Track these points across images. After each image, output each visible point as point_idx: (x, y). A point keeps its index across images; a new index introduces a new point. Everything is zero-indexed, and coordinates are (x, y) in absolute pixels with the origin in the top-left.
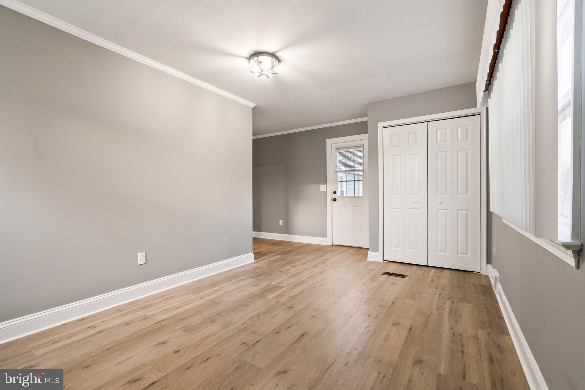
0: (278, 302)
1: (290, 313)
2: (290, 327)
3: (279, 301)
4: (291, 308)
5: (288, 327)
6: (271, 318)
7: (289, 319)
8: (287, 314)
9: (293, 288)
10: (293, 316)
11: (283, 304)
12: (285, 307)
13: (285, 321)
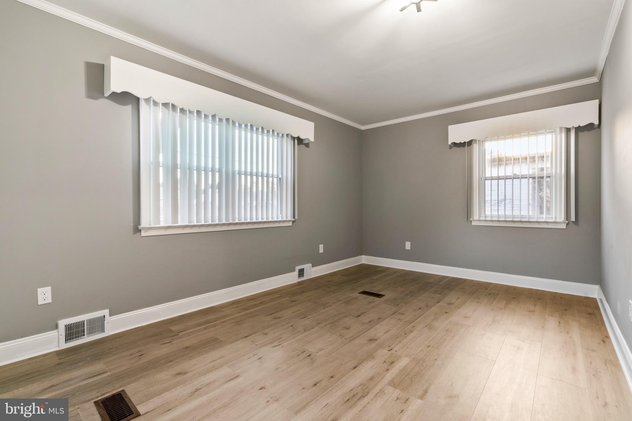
0: (389, 349)
1: (372, 333)
2: (370, 322)
3: (389, 351)
4: (371, 340)
5: (372, 322)
6: (390, 330)
7: (371, 328)
8: (374, 333)
9: (371, 379)
10: (368, 330)
11: (381, 346)
12: (378, 342)
13: (375, 327)
